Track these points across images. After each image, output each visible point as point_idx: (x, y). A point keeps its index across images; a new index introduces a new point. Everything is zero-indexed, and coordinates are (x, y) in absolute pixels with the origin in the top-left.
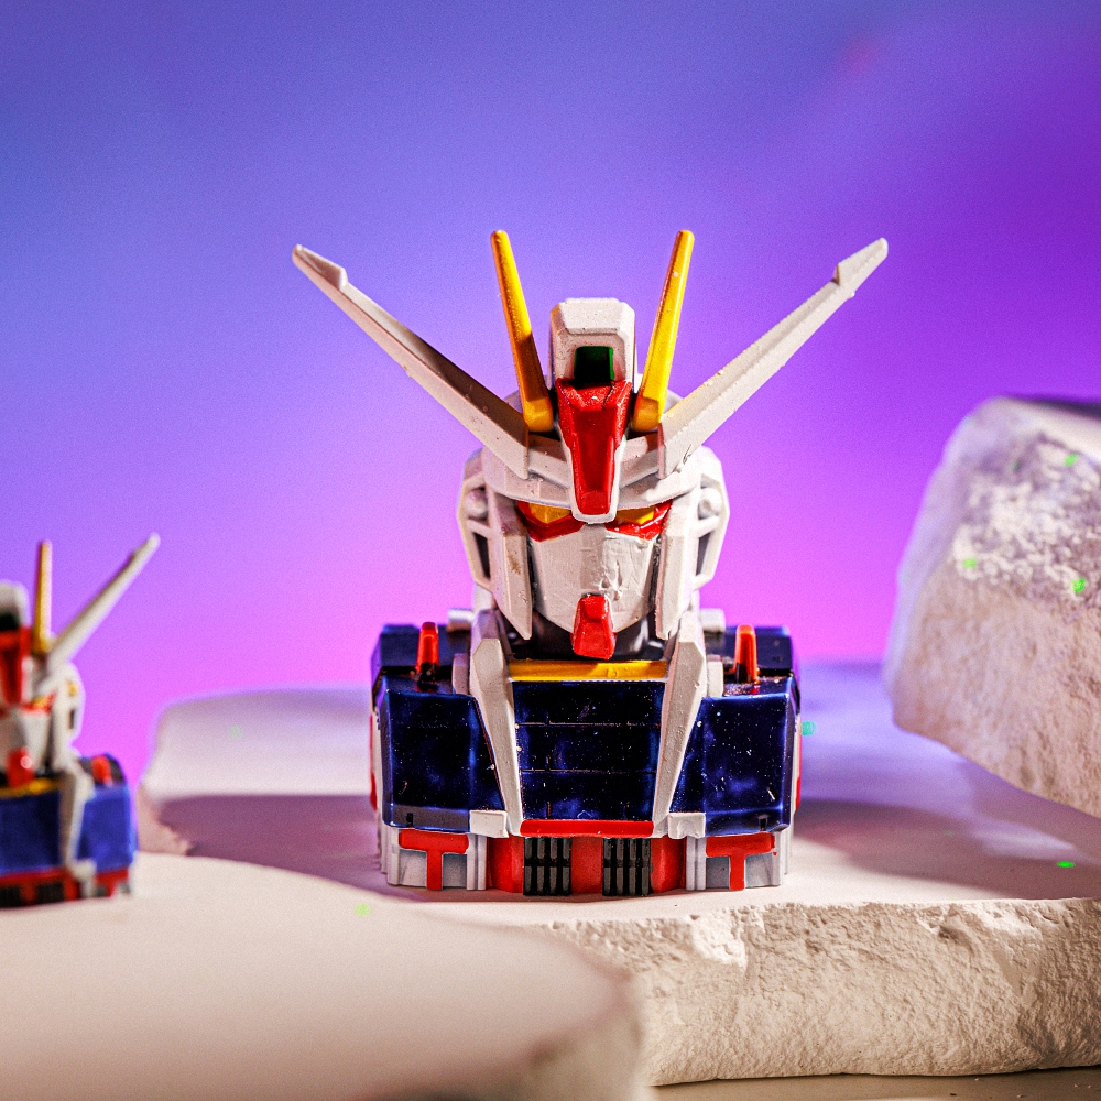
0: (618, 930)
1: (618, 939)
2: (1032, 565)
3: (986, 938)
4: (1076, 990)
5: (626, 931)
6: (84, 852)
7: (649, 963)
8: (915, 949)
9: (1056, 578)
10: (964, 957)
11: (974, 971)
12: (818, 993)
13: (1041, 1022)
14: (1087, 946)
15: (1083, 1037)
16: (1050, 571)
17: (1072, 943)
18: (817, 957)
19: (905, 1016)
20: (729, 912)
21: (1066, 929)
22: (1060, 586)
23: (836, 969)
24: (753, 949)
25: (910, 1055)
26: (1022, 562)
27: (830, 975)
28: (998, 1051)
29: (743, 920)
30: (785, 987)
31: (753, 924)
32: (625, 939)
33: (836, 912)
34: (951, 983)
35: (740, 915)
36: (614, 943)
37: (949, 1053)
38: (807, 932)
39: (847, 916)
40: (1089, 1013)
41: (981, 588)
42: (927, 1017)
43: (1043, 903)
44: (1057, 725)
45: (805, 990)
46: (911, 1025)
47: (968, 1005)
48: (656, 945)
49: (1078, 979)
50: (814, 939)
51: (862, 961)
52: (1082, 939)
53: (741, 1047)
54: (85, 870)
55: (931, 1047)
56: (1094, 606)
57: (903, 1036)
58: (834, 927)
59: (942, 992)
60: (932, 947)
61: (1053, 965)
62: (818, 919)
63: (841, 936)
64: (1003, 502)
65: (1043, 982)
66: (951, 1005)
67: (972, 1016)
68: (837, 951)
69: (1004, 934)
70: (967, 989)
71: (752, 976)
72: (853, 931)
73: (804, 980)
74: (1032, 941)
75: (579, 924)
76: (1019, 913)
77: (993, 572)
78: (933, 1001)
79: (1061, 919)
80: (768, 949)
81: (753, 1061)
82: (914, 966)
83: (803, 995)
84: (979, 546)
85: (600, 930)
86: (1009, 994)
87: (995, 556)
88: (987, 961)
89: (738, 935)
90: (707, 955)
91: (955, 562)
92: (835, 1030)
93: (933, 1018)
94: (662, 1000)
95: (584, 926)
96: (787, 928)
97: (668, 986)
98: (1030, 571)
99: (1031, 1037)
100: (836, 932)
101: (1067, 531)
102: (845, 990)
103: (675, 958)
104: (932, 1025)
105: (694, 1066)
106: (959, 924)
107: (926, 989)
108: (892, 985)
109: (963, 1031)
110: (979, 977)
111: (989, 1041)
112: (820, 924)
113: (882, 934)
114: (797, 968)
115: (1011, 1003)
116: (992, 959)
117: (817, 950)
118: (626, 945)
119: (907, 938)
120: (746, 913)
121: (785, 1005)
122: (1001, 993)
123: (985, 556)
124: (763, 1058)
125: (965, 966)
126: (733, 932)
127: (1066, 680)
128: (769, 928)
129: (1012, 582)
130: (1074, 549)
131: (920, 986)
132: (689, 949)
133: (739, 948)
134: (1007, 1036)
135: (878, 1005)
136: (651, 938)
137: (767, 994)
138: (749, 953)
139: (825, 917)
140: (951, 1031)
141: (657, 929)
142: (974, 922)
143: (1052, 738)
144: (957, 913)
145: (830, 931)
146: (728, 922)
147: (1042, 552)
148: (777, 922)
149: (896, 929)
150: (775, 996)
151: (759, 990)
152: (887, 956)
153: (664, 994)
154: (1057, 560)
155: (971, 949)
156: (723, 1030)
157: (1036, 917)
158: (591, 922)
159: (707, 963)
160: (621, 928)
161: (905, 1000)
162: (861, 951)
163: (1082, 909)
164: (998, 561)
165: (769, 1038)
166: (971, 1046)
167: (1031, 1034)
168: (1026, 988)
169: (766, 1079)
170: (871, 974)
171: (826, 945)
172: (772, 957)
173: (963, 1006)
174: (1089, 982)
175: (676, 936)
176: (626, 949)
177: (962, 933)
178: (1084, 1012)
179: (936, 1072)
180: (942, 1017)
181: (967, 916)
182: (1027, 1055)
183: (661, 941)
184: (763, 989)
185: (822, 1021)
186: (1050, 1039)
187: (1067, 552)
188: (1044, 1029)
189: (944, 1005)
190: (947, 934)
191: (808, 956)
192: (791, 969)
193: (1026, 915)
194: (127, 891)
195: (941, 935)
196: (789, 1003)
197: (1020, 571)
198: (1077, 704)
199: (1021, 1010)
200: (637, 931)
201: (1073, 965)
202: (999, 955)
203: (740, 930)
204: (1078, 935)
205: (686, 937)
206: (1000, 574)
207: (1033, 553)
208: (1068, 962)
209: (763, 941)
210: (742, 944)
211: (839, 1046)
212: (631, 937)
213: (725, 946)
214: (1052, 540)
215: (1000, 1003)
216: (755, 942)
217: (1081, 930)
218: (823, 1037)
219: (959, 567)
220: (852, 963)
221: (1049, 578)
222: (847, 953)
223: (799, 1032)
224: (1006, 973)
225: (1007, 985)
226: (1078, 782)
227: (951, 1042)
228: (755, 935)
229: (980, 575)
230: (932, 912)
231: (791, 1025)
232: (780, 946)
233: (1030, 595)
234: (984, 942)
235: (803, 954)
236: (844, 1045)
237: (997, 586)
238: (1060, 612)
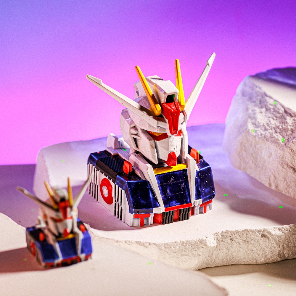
0: (190, 243)
1: (190, 244)
2: (269, 133)
3: (272, 236)
4: (291, 245)
5: (192, 242)
6: (82, 252)
7: (197, 249)
8: (256, 239)
9: (277, 137)
10: (267, 240)
11: (269, 244)
12: (232, 249)
13: (283, 252)
14: (294, 235)
15: (292, 254)
16: (275, 135)
17: (291, 235)
18: (232, 242)
19: (252, 253)
20: (213, 234)
21: (289, 232)
22: (278, 140)
23: (237, 244)
24: (218, 241)
25: (252, 261)
26: (267, 132)
27: (235, 245)
28: (273, 259)
29: (216, 236)
30: (225, 249)
31: (218, 236)
32: (191, 244)
33: (237, 232)
34: (264, 246)
35: (215, 235)
36: (189, 245)
37: (261, 260)
38: (230, 237)
39: (240, 233)
40: (293, 249)
41: (257, 138)
42: (257, 253)
43: (284, 226)
44: (278, 174)
45: (229, 249)
46: (253, 255)
47: (267, 251)
48: (198, 245)
49: (292, 243)
50: (232, 238)
51: (243, 242)
52: (293, 234)
53: (213, 261)
54: (83, 256)
55: (257, 259)
56: (288, 147)
57: (251, 257)
58: (237, 235)
59: (261, 248)
60: (260, 239)
61: (286, 240)
62: (233, 233)
63: (238, 237)
64: (259, 113)
65: (284, 245)
66: (263, 251)
67: (268, 253)
68: (237, 240)
69: (276, 235)
70: (267, 247)
71: (218, 247)
72: (241, 236)
73: (229, 247)
74: (282, 236)
75: (181, 241)
76: (279, 229)
77: (260, 134)
78: (259, 250)
79: (288, 230)
80: (221, 241)
81: (215, 264)
82: (255, 243)
83: (229, 250)
84: (254, 126)
85: (186, 243)
86: (277, 248)
87: (259, 129)
88: (272, 241)
89: (215, 239)
90: (210, 246)
91: (249, 130)
92: (235, 256)
93: (259, 254)
94: (199, 256)
95: (182, 242)
96: (226, 236)
97: (200, 253)
98: (269, 134)
99: (280, 256)
100: (237, 236)
101: (278, 124)
102: (239, 249)
103: (203, 248)
104: (258, 255)
105: (202, 266)
106: (266, 233)
107: (258, 248)
108: (249, 247)
109: (265, 256)
110: (270, 245)
111: (271, 258)
112: (233, 234)
113: (248, 236)
114: (228, 244)
115: (277, 249)
116: (273, 241)
117: (232, 240)
118: (191, 245)
119: (254, 237)
120: (217, 234)
121: (224, 252)
122: (275, 248)
123: (257, 129)
124: (218, 263)
125: (267, 243)
126: (214, 239)
127: (281, 164)
128: (222, 236)
129: (265, 137)
130: (280, 129)
131: (256, 247)
132: (206, 245)
133: (215, 242)
134: (275, 257)
135: (246, 251)
136: (197, 244)
137: (220, 250)
138: (217, 242)
139: (234, 233)
140: (263, 256)
141: (199, 241)
142: (269, 233)
143: (277, 177)
144: (265, 231)
145: (236, 236)
146: (213, 237)
147: (271, 129)
148: (224, 235)
149: (251, 235)
150: (222, 251)
151: (218, 249)
152: (249, 241)
153: (199, 255)
154: (276, 132)
155: (268, 239)
156: (210, 258)
157: (283, 230)
158: (183, 241)
159: (209, 247)
160: (190, 242)
161: (253, 250)
162: (243, 240)
163: (293, 227)
164: (260, 131)
165: (219, 259)
166: (267, 259)
167: (280, 255)
168: (280, 246)
169: (218, 266)
170: (245, 245)
171: (234, 239)
172: (222, 242)
173: (266, 251)
174: (294, 243)
175: (203, 242)
176: (192, 246)
177: (266, 235)
178: (292, 249)
179: (257, 263)
180: (261, 253)
181: (268, 231)
182: (279, 259)
183: (200, 244)
184: (219, 249)
185: (232, 254)
186: (284, 255)
187: (278, 130)
188: (283, 254)
189: (261, 251)
190: (263, 236)
191: (230, 242)
192: (226, 245)
193: (281, 230)
194: (91, 258)
195: (262, 236)
196: (225, 252)
197: (267, 134)
198: (284, 170)
199: (279, 251)
200: (194, 242)
201: (291, 240)
202: (275, 240)
203: (216, 238)
204: (292, 233)
205: (205, 243)
206: (261, 135)
207: (269, 129)
208: (290, 239)
209: (220, 239)
210: (216, 241)
211: (235, 259)
212: (193, 244)
213: (213, 242)
214: (274, 126)
215: (274, 250)
216: (218, 240)
217: (293, 232)
218: (232, 258)
219: (250, 131)
220: (240, 243)
221: (275, 137)
222: (239, 240)
223: (227, 257)
224: (276, 244)
225: (276, 246)
226: (284, 188)
227: (262, 258)
228: (219, 238)
229: (256, 134)
230: (260, 231)
231: (225, 256)
232: (224, 240)
233: (270, 141)
234: (272, 237)
235: (229, 241)
236: (236, 259)
237: (261, 138)
238: (279, 146)
